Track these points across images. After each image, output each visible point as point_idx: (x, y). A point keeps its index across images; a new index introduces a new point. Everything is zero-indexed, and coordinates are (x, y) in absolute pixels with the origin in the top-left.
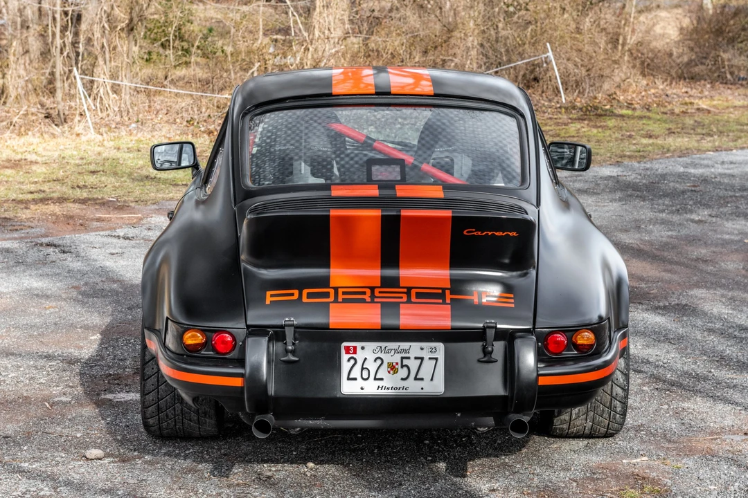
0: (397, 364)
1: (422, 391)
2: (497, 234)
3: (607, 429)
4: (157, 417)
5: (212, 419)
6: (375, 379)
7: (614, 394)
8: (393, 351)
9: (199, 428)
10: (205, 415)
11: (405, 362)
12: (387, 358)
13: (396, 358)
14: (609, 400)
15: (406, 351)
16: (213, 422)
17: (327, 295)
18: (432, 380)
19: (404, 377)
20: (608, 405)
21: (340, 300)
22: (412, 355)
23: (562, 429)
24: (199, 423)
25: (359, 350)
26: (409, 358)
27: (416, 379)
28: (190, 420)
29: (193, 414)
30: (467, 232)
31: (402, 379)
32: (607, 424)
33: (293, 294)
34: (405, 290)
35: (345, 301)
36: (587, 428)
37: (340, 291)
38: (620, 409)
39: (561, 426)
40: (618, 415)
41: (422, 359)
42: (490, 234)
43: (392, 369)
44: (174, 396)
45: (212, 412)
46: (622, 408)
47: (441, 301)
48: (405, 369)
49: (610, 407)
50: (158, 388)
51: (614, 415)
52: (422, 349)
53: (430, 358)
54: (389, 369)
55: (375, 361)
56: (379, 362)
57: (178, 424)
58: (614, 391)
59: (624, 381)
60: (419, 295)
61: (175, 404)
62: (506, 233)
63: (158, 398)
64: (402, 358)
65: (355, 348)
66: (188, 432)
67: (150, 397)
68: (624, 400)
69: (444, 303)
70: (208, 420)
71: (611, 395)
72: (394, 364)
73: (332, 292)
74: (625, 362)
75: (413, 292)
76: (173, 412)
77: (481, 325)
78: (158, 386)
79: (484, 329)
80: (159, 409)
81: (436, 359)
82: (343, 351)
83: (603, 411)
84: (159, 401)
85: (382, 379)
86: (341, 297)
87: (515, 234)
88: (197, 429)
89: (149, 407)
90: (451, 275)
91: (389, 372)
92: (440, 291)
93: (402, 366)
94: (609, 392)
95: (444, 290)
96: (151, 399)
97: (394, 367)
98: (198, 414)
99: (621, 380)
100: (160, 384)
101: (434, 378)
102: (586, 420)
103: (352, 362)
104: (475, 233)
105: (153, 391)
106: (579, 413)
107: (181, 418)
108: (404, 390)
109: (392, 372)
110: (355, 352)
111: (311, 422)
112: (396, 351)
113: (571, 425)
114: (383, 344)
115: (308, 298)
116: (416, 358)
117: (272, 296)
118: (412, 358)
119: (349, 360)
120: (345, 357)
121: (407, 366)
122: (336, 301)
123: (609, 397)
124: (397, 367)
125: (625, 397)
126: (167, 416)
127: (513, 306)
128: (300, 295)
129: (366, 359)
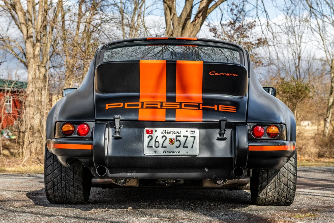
0: (174, 139)
1: (187, 153)
2: (227, 74)
3: (286, 199)
4: (53, 189)
5: (81, 191)
6: (162, 147)
7: (289, 178)
8: (172, 133)
9: (75, 196)
10: (77, 188)
11: (178, 138)
12: (169, 136)
13: (174, 136)
14: (287, 181)
15: (179, 133)
16: (82, 192)
17: (138, 105)
18: (192, 147)
19: (178, 146)
20: (286, 184)
21: (144, 107)
22: (182, 135)
23: (262, 199)
24: (74, 193)
25: (154, 131)
26: (180, 136)
27: (184, 147)
28: (70, 191)
29: (71, 187)
30: (211, 73)
31: (177, 147)
32: (286, 196)
33: (120, 105)
34: (179, 103)
35: (147, 108)
36: (275, 198)
37: (145, 103)
38: (292, 186)
39: (262, 197)
40: (291, 190)
41: (187, 137)
42: (223, 74)
43: (171, 142)
44: (61, 177)
45: (81, 187)
46: (294, 186)
47: (197, 108)
48: (178, 142)
49: (287, 185)
50: (53, 172)
51: (289, 190)
52: (187, 131)
53: (191, 136)
54: (170, 142)
55: (162, 137)
56: (164, 138)
57: (63, 193)
58: (289, 176)
59: (294, 170)
60: (185, 106)
61: (62, 181)
62: (231, 74)
63: (53, 178)
64: (177, 136)
65: (152, 131)
66: (69, 199)
67: (49, 177)
68: (294, 182)
69: (199, 109)
70: (79, 191)
71: (288, 178)
72: (172, 139)
73: (140, 104)
74: (295, 160)
75: (183, 105)
76: (60, 185)
77: (218, 121)
78: (53, 171)
79: (220, 122)
80: (53, 184)
81: (195, 137)
82: (145, 132)
83: (284, 187)
84: (53, 179)
85: (166, 147)
86: (145, 106)
87: (236, 75)
88: (73, 197)
89: (49, 183)
90: (203, 96)
91: (170, 144)
92: (197, 104)
93: (177, 140)
94: (286, 177)
95: (199, 104)
96: (49, 178)
97: (172, 141)
98: (74, 187)
99: (293, 170)
100: (54, 170)
101: (193, 147)
102: (275, 193)
103: (150, 138)
104: (215, 74)
105: (50, 173)
106: (271, 189)
107: (65, 189)
108: (178, 153)
109: (171, 143)
110: (152, 133)
111: (128, 174)
112: (174, 133)
113: (267, 196)
114: (167, 129)
115: (127, 106)
116: (184, 136)
117: (109, 106)
118: (182, 136)
119: (148, 137)
120: (146, 135)
121: (179, 141)
122: (142, 107)
123: (286, 179)
124: (174, 141)
125: (295, 180)
126: (58, 188)
127: (235, 112)
128: (124, 105)
129: (157, 136)
